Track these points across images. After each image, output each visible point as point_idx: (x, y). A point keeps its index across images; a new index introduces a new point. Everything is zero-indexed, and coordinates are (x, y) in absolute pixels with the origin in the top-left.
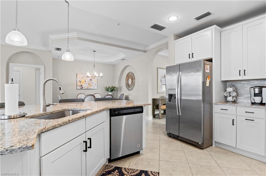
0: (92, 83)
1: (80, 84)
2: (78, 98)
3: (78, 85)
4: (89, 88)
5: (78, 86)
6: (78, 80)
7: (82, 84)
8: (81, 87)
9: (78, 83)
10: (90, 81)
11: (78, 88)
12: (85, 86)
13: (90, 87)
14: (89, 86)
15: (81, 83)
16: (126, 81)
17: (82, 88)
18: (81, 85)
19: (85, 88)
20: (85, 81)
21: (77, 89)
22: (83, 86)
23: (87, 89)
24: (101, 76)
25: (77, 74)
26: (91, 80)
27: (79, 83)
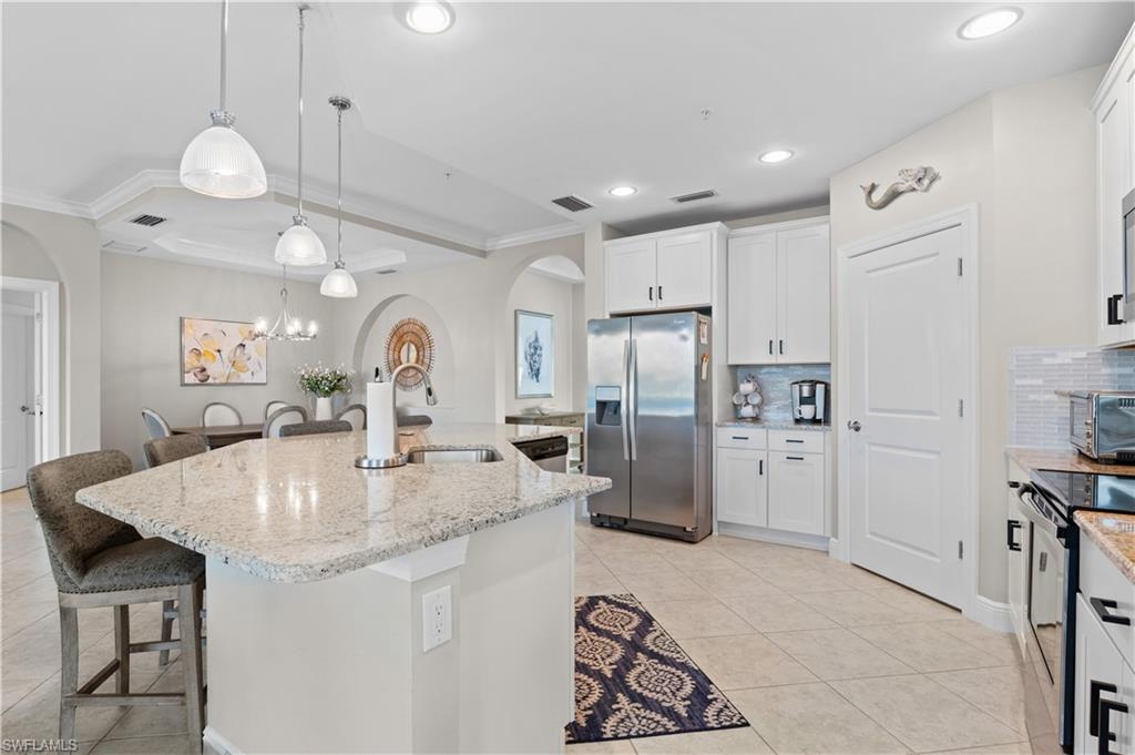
0: (246, 357)
1: (196, 364)
2: (207, 424)
3: (187, 367)
4: (234, 381)
5: (188, 372)
6: (189, 344)
7: (203, 362)
8: (200, 376)
9: (186, 359)
10: (238, 351)
11: (190, 378)
12: (217, 370)
13: (239, 376)
14: (233, 370)
15: (202, 359)
16: (391, 352)
17: (203, 382)
18: (199, 365)
19: (217, 381)
20: (219, 351)
21: (183, 385)
22: (209, 372)
23: (226, 384)
24: (312, 335)
25: (181, 320)
26: (242, 345)
27: (190, 360)
